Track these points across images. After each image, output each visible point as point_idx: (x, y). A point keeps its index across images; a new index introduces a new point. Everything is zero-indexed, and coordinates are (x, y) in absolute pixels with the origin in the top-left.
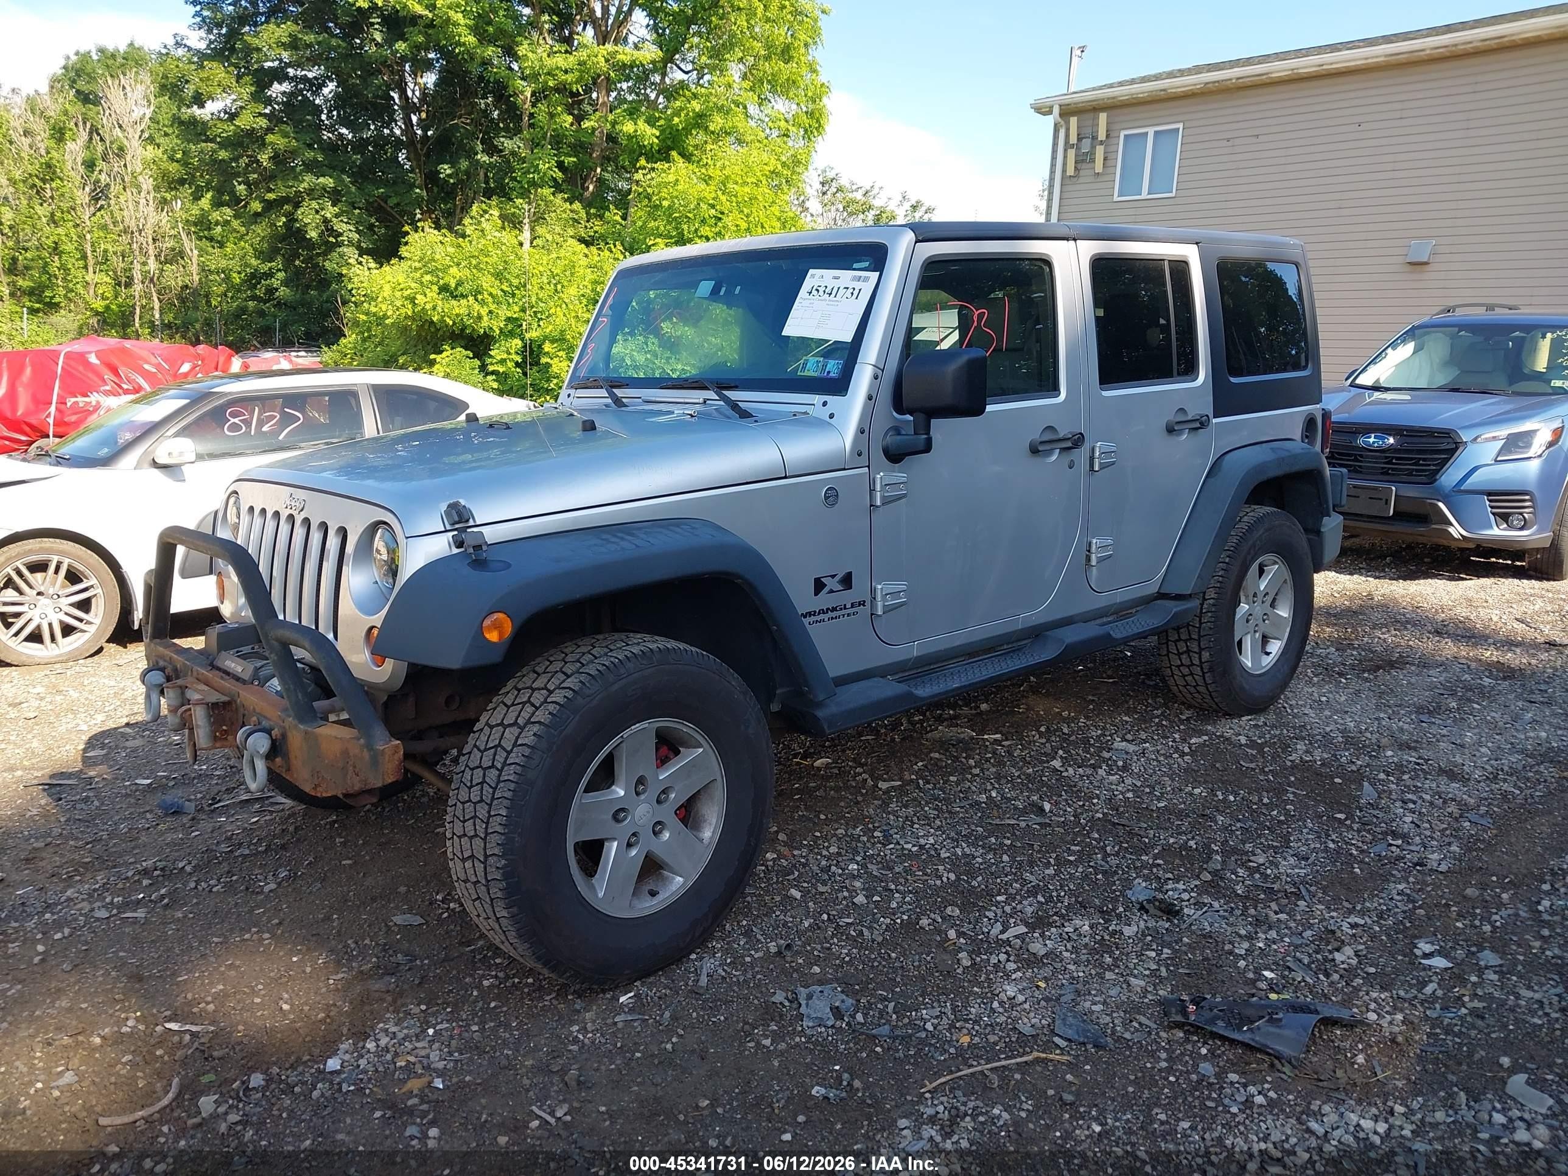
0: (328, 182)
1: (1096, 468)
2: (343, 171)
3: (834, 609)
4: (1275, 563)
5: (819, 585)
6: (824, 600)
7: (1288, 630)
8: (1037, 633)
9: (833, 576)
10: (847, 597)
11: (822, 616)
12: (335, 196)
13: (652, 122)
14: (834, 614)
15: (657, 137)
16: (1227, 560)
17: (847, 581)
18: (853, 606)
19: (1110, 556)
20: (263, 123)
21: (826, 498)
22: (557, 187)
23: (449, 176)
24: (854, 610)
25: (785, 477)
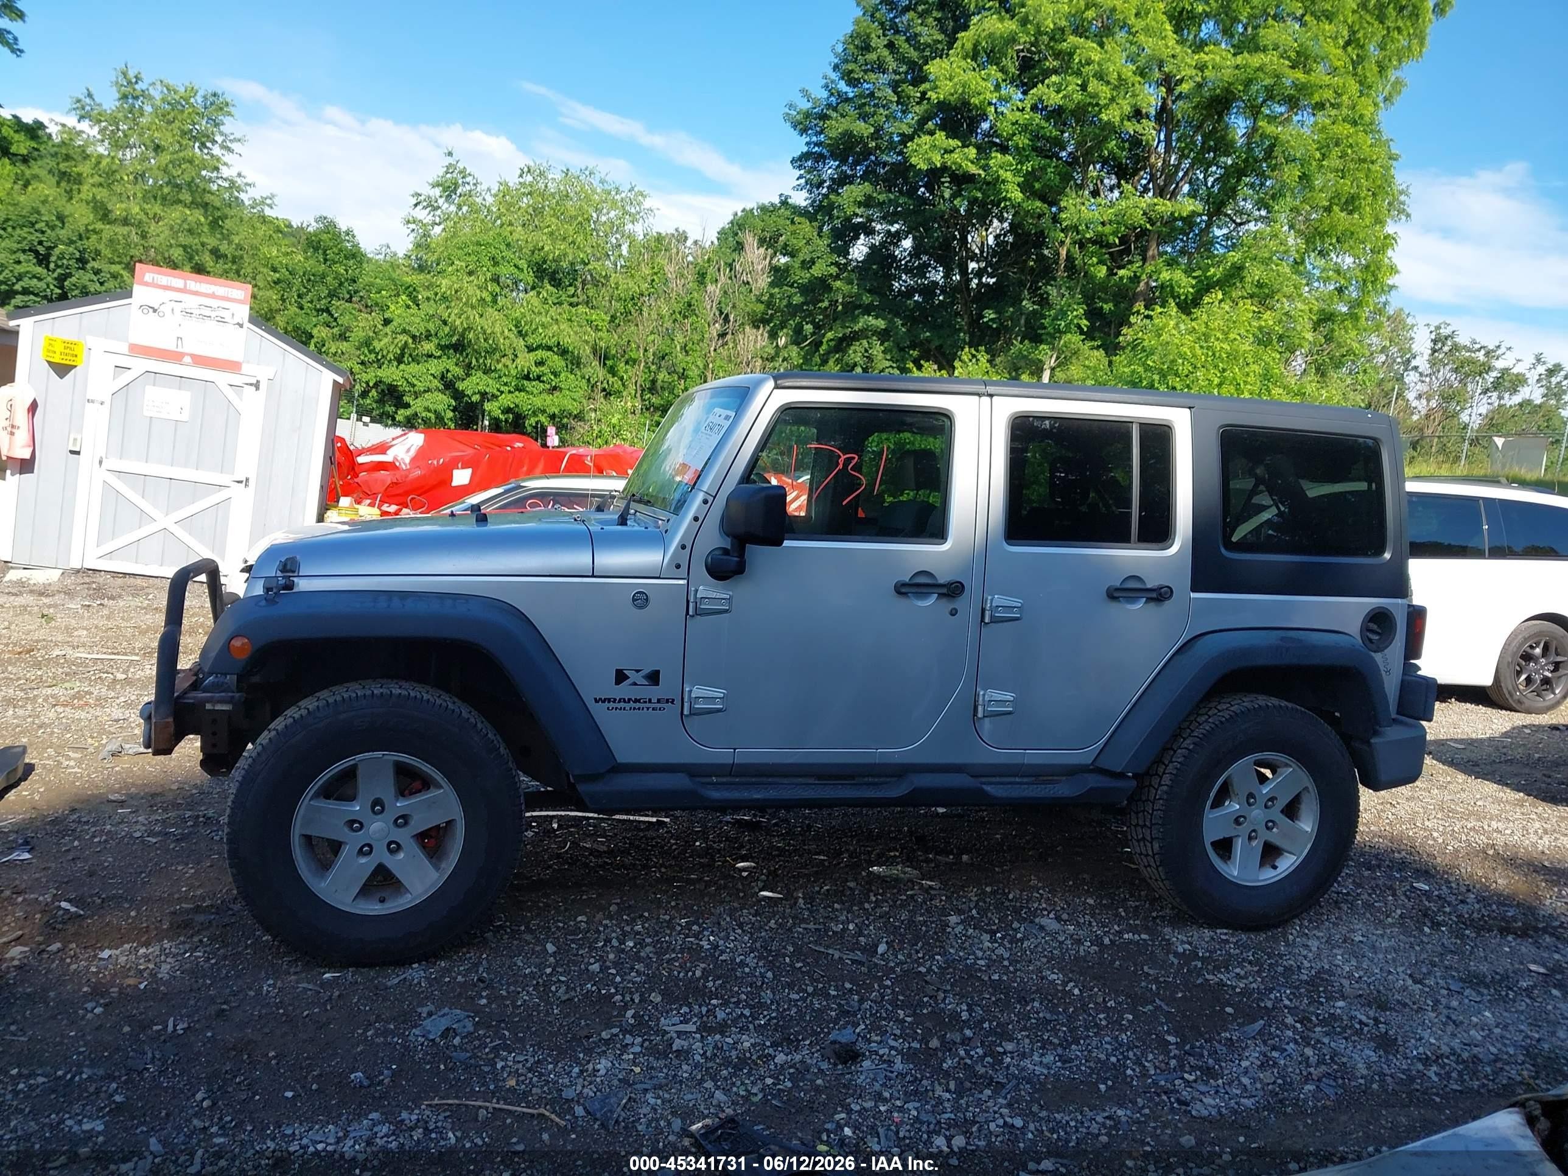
0: (881, 324)
1: (987, 620)
2: (897, 314)
3: (637, 701)
4: (1287, 765)
5: (621, 677)
6: (624, 690)
7: (1309, 846)
8: (902, 771)
9: (638, 671)
10: (654, 693)
11: (622, 705)
12: (884, 335)
13: (1188, 272)
14: (637, 705)
15: (1193, 287)
16: (1191, 747)
17: (654, 678)
18: (659, 701)
19: (1010, 713)
20: (834, 270)
21: (634, 600)
22: (1089, 335)
23: (992, 320)
24: (659, 706)
25: (593, 576)
